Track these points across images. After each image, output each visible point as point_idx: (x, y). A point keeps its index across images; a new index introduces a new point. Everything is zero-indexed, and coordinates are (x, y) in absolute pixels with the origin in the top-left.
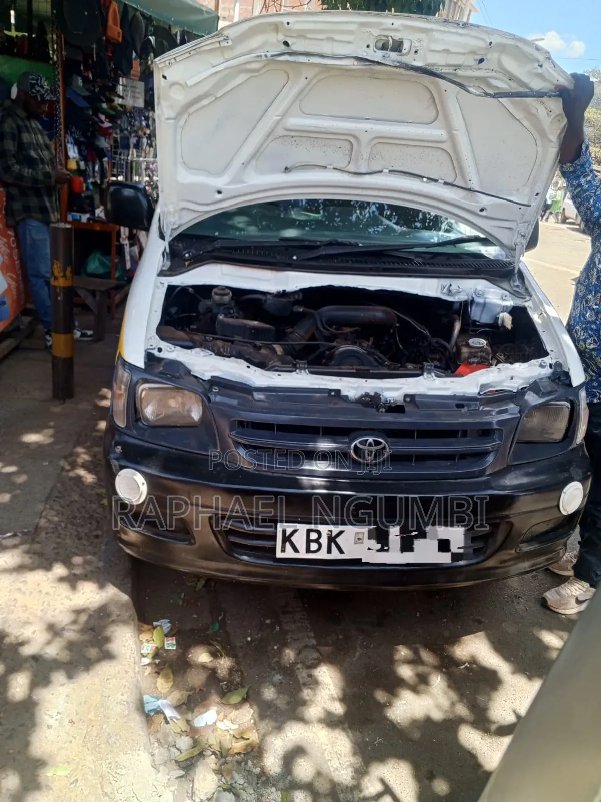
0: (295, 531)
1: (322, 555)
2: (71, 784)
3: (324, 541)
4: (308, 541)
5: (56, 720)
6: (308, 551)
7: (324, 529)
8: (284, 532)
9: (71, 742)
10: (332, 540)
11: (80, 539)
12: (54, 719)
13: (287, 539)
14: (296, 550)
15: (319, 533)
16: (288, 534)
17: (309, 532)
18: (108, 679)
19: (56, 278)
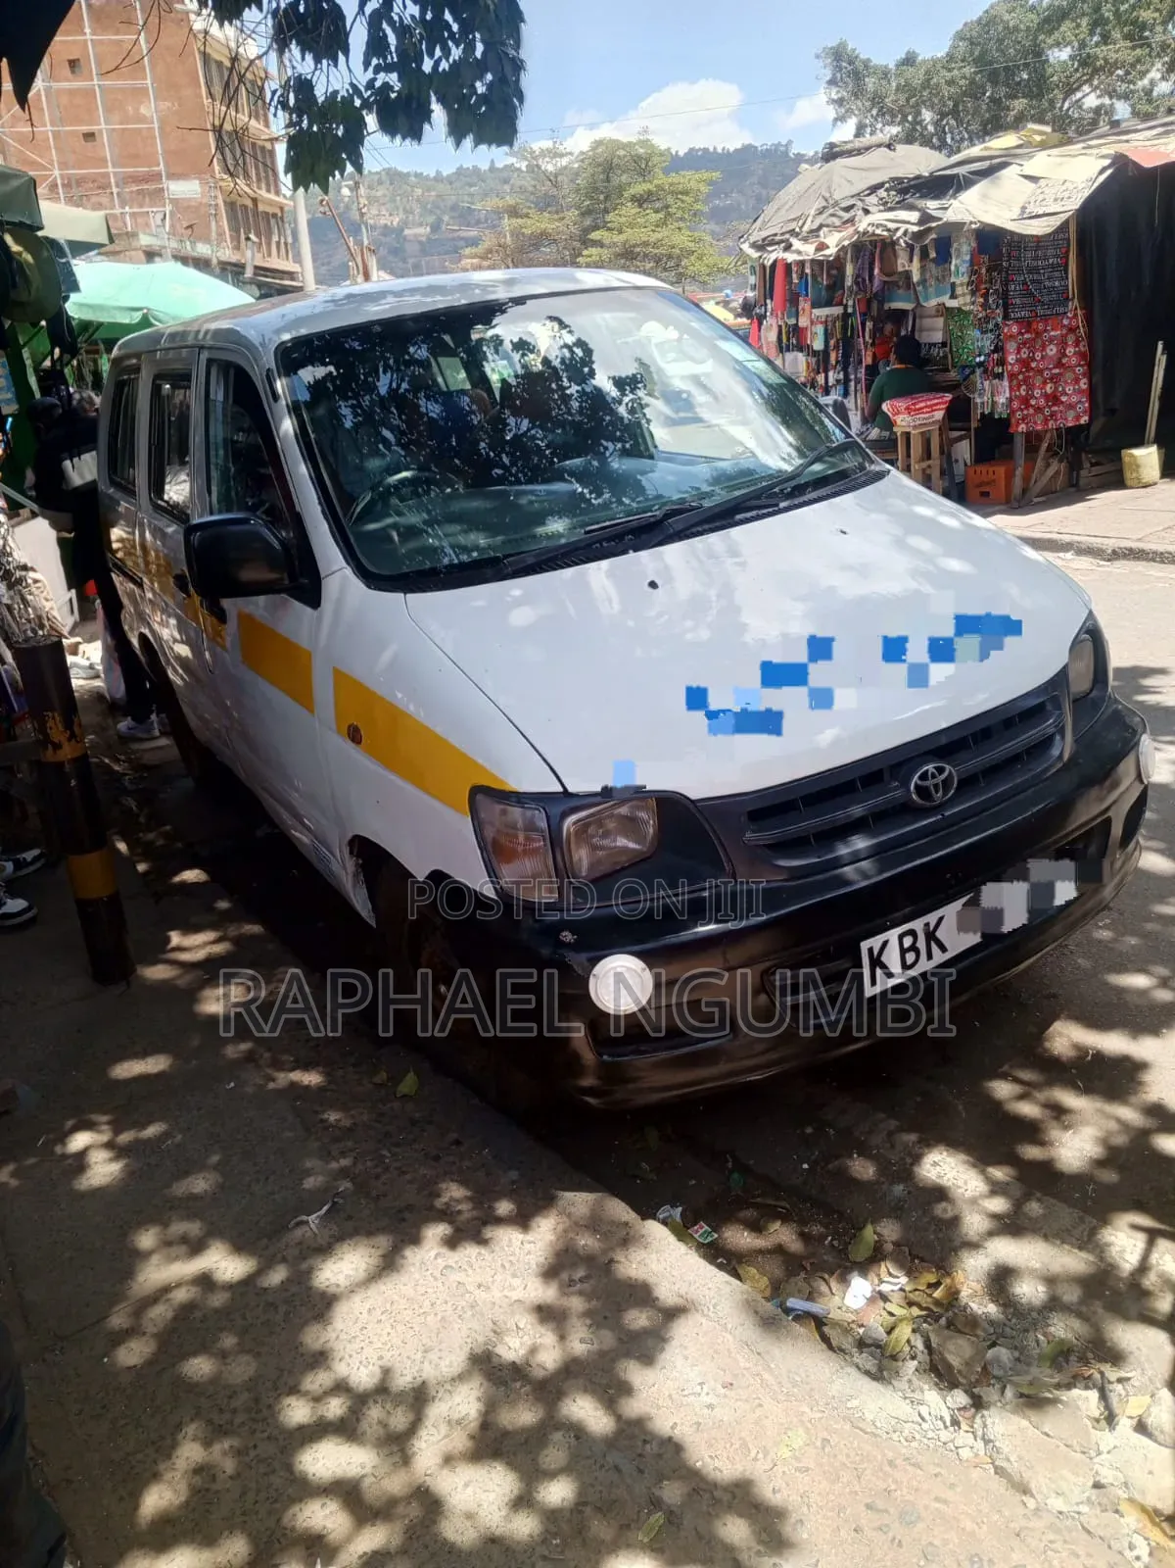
0: (885, 944)
1: (924, 965)
2: (823, 1449)
3: (921, 944)
4: (903, 951)
5: (708, 1394)
6: (905, 966)
7: (917, 925)
8: (871, 950)
9: (761, 1405)
10: (931, 936)
11: (437, 1158)
12: (703, 1394)
13: (876, 962)
14: (890, 975)
15: (912, 933)
16: (876, 953)
17: (901, 937)
18: (714, 1307)
19: (57, 747)
